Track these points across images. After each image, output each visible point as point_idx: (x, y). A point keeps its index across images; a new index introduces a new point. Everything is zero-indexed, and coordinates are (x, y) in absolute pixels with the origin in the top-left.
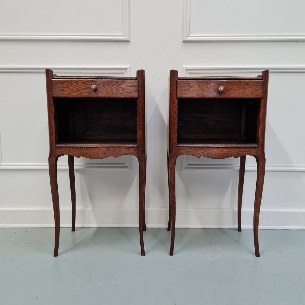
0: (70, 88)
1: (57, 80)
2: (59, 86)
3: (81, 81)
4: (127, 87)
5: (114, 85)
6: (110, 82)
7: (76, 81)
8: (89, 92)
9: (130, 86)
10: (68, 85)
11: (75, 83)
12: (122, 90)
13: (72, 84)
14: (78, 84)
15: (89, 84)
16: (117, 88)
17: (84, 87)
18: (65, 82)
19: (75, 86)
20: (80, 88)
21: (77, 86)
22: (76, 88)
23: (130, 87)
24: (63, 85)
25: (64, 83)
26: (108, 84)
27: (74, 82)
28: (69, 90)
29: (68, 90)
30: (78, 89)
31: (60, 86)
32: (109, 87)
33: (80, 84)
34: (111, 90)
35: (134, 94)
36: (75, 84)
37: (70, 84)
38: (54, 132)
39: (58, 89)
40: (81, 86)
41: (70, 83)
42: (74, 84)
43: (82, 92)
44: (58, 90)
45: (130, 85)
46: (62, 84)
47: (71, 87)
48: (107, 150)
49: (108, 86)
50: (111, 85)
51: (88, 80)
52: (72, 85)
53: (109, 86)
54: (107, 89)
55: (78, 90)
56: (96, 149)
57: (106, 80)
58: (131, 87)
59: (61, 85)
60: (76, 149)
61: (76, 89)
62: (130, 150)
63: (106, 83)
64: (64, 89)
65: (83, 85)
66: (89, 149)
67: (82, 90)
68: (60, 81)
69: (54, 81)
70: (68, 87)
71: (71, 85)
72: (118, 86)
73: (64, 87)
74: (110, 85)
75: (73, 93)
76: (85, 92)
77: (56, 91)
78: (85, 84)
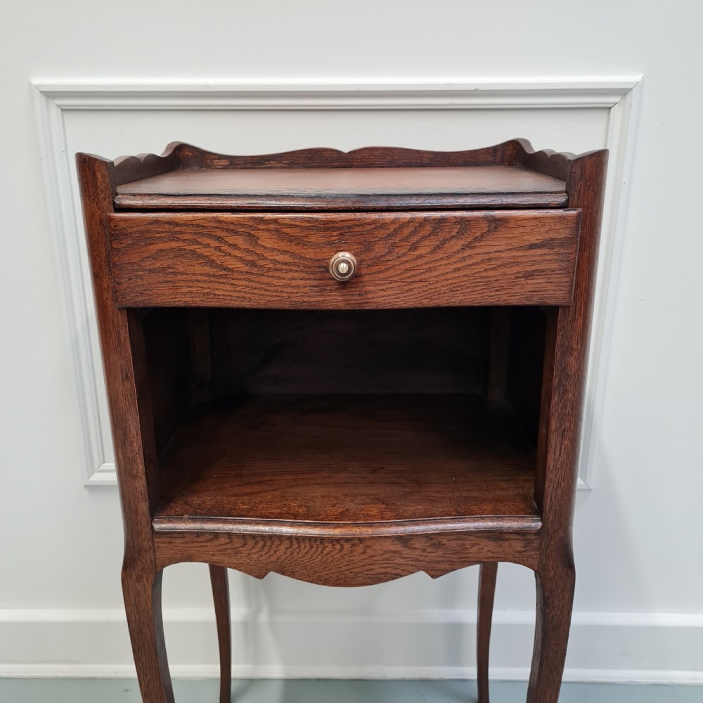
0: (211, 263)
1: (144, 220)
2: (154, 248)
3: (272, 227)
4: (519, 249)
6: (428, 229)
7: (243, 226)
8: (315, 283)
9: (532, 247)
10: (198, 243)
11: (237, 233)
12: (484, 266)
13: (219, 239)
14: (253, 239)
15: (313, 239)
16: (464, 259)
17: (286, 258)
19: (237, 253)
20: (262, 263)
21: (247, 251)
22: (242, 260)
23: (531, 252)
24: (174, 244)
25: (182, 233)
26: (415, 239)
27: (232, 227)
28: (207, 269)
29: (198, 269)
30: (253, 264)
31: (161, 251)
32: (421, 257)
33: (267, 240)
34: (430, 270)
35: (550, 287)
36: (239, 241)
38: (141, 467)
39: (148, 265)
40: (273, 250)
41: (210, 236)
42: (232, 239)
43: (275, 282)
44: (151, 271)
45: (533, 239)
46: (171, 239)
47: (219, 258)
48: (399, 547)
49: (414, 247)
50: (434, 241)
51: (309, 220)
52: (225, 247)
53: (423, 251)
54: (408, 266)
55: (255, 270)
56: (347, 546)
57: (408, 215)
58: (539, 252)
59: (162, 246)
60: (251, 543)
61: (244, 268)
62: (506, 544)
63: (407, 231)
65: (283, 245)
66: (311, 547)
67: (278, 274)
68: (156, 221)
69: (123, 225)
70: (201, 256)
71: (215, 243)
72: (469, 246)
73: (180, 253)
74: (427, 243)
75: (228, 287)
76: (294, 283)
77: (141, 277)
78: (291, 239)
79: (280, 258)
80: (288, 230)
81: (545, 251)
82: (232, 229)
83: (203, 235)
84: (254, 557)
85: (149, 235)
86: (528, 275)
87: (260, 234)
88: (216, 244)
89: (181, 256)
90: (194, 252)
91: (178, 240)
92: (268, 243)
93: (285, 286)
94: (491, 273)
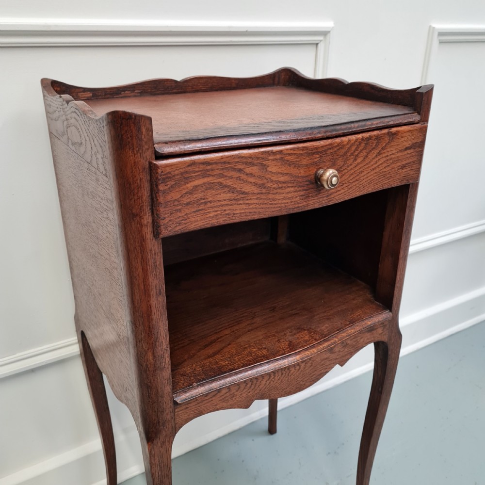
0: (232, 190)
1: (185, 162)
2: (190, 185)
3: (278, 157)
4: (401, 151)
5: (370, 151)
6: (363, 145)
7: (258, 158)
8: (303, 193)
9: (407, 149)
10: (224, 176)
11: (254, 165)
12: (385, 165)
13: (240, 170)
14: (264, 167)
15: (304, 162)
16: (376, 162)
17: (286, 178)
18: (214, 166)
19: (252, 180)
20: (269, 185)
21: (260, 177)
22: (255, 184)
23: (406, 152)
24: (206, 180)
25: (212, 170)
26: (356, 153)
27: (250, 160)
28: (229, 196)
29: (224, 196)
31: (196, 186)
32: (358, 164)
33: (274, 167)
34: (361, 172)
36: (254, 170)
37: (231, 173)
38: (167, 360)
39: (185, 200)
40: (277, 173)
41: (233, 169)
42: (249, 170)
43: (277, 197)
44: (188, 204)
45: (407, 144)
46: (204, 176)
47: (238, 186)
48: (328, 355)
49: (355, 160)
50: (364, 153)
51: (303, 148)
52: (243, 176)
53: (359, 160)
54: (352, 172)
55: (264, 191)
56: (303, 365)
57: (353, 137)
58: (408, 151)
59: (197, 182)
60: (243, 386)
61: (257, 191)
62: (375, 332)
63: (353, 149)
64: (210, 195)
65: (285, 169)
66: (282, 374)
67: (279, 191)
68: (193, 163)
69: (168, 170)
70: (226, 186)
71: (236, 174)
72: (379, 154)
73: (210, 187)
74: (361, 154)
75: (244, 207)
76: (290, 195)
77: (180, 211)
78: (290, 164)
79: (282, 179)
80: (289, 158)
81: (412, 151)
82: (249, 161)
83: (228, 169)
84: (244, 395)
85: (187, 176)
86: (403, 167)
87: (269, 163)
88: (238, 174)
89: (210, 188)
90: (220, 184)
91: (209, 176)
92: (274, 169)
93: (284, 198)
94: (387, 169)
